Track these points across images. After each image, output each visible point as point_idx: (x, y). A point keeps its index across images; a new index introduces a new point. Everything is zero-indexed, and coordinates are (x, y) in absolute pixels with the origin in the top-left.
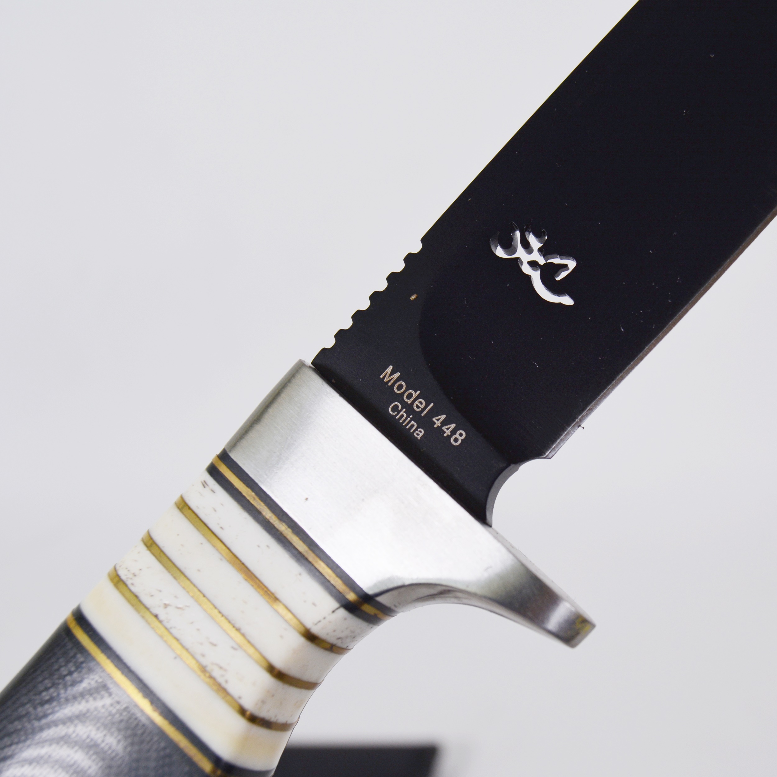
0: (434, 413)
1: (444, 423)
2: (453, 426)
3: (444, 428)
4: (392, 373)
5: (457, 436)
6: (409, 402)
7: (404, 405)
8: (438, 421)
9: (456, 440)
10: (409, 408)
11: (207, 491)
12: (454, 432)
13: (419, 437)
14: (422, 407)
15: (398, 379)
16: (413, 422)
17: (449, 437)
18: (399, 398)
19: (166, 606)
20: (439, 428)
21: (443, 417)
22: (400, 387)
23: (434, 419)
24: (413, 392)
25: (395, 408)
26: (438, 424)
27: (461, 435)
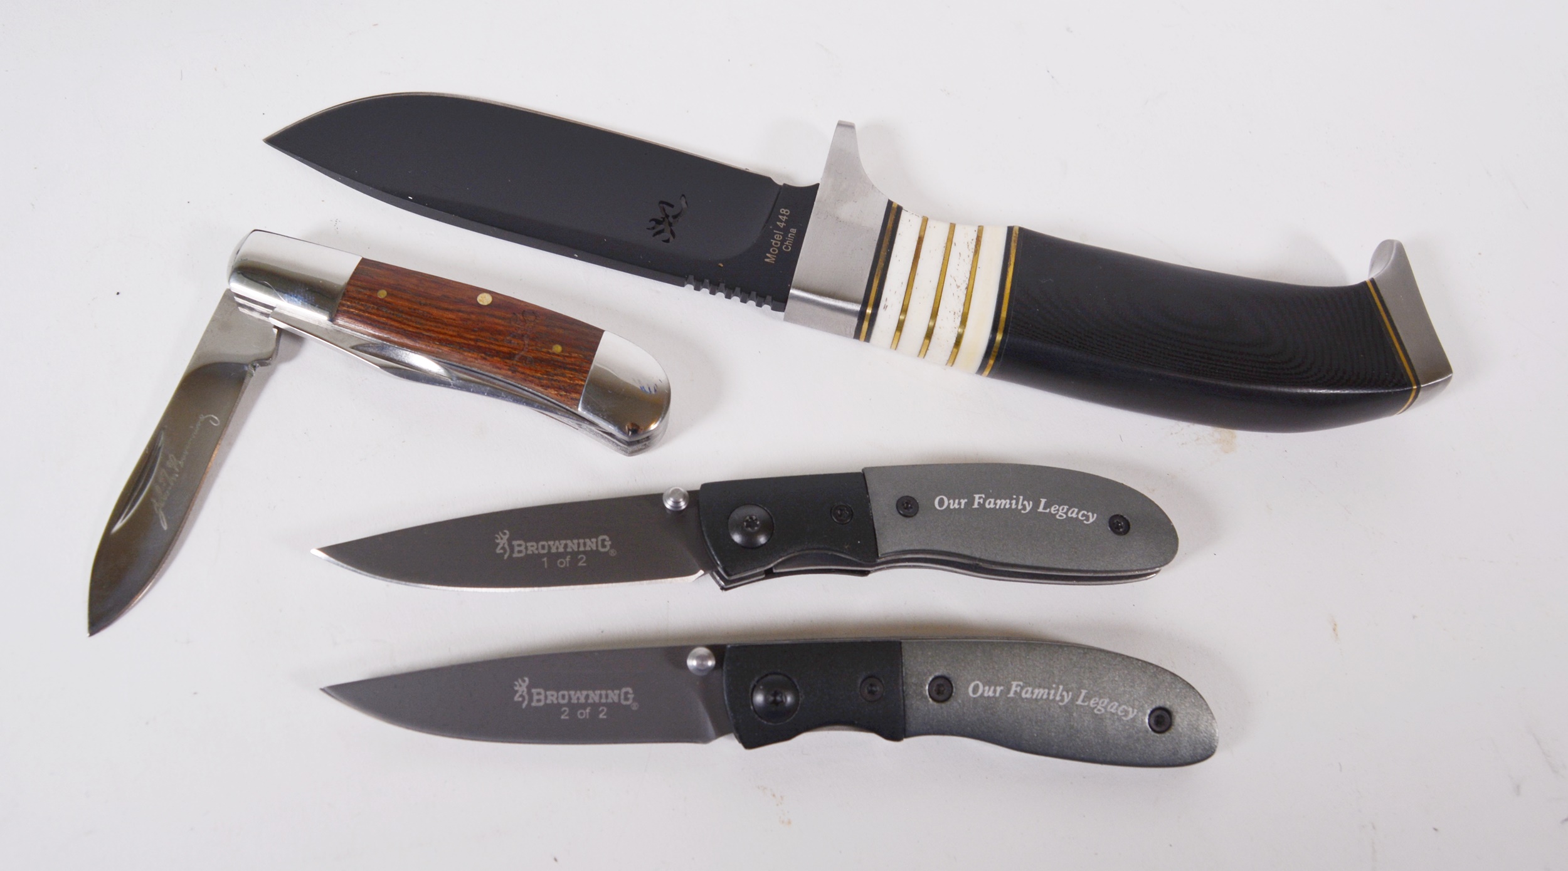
0: (778, 228)
1: (781, 221)
2: (780, 217)
3: (784, 220)
4: (768, 258)
5: (784, 213)
6: (779, 243)
7: (782, 244)
8: (782, 225)
9: (787, 212)
10: (783, 242)
11: (888, 303)
12: (783, 215)
13: (795, 230)
14: (778, 236)
15: (771, 254)
16: (789, 236)
17: (787, 216)
18: (780, 249)
19: (958, 287)
20: (785, 223)
21: (778, 223)
22: (774, 251)
23: (782, 227)
24: (773, 244)
25: (787, 248)
26: (783, 224)
27: (783, 211)
